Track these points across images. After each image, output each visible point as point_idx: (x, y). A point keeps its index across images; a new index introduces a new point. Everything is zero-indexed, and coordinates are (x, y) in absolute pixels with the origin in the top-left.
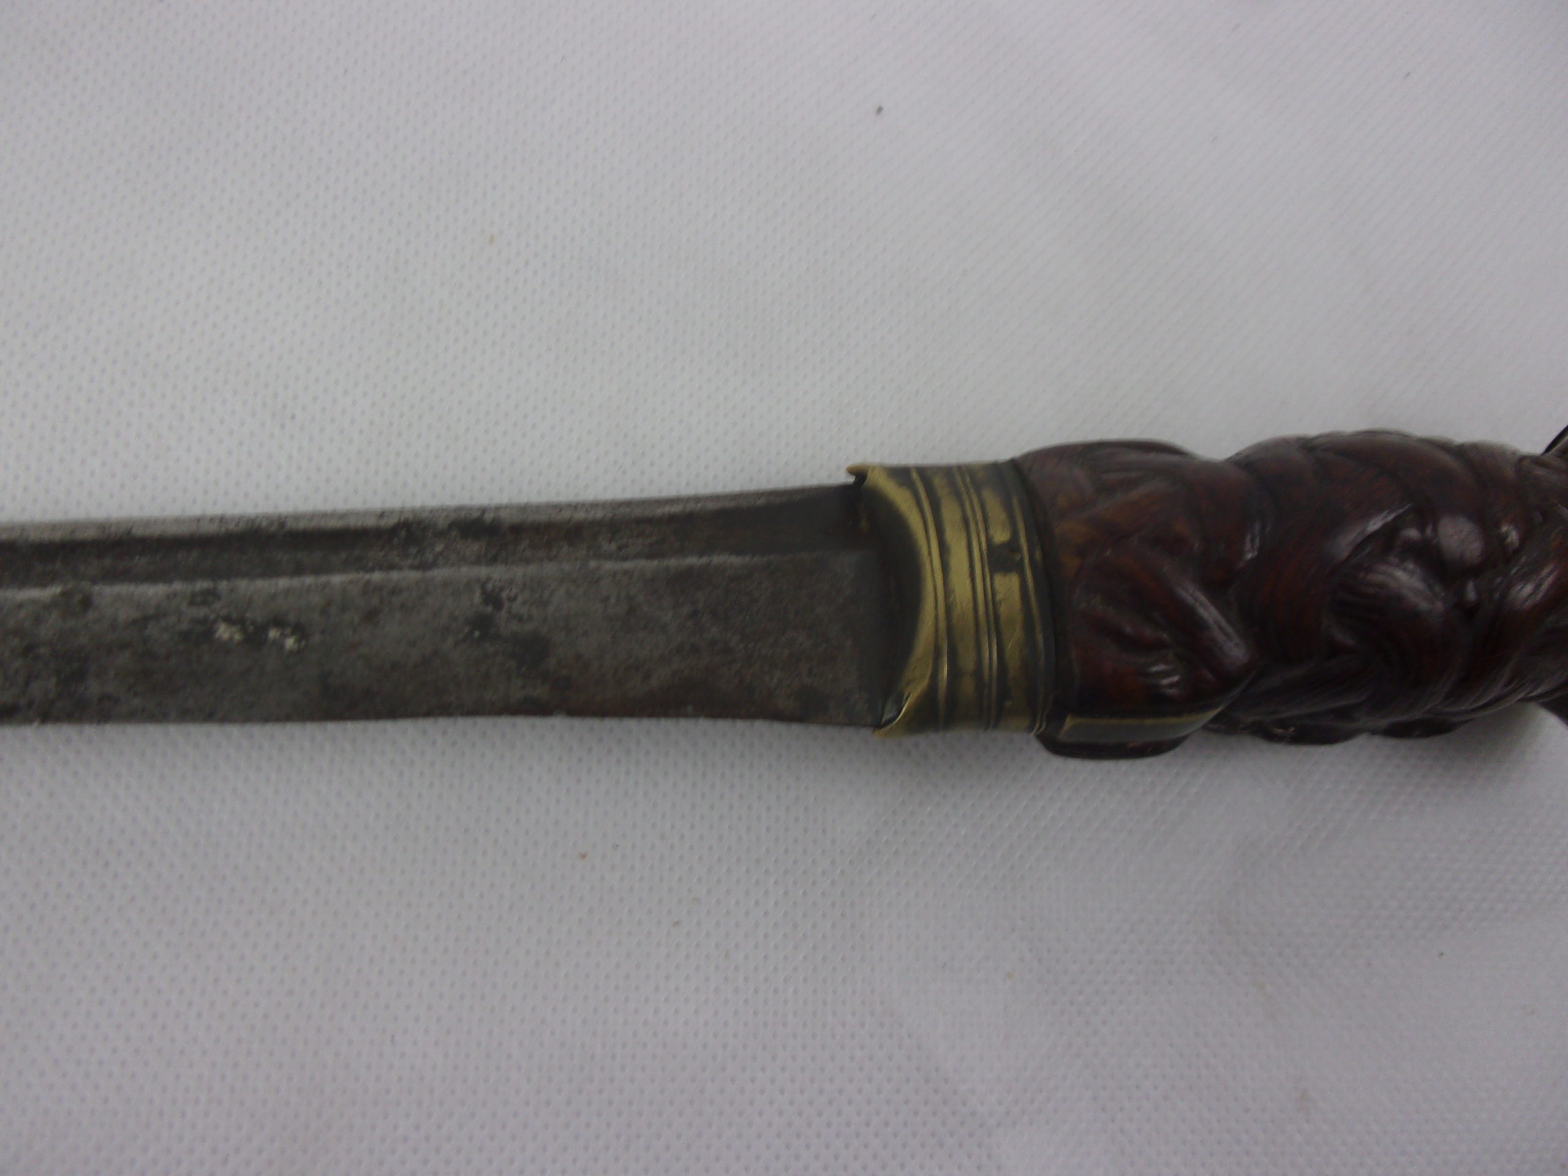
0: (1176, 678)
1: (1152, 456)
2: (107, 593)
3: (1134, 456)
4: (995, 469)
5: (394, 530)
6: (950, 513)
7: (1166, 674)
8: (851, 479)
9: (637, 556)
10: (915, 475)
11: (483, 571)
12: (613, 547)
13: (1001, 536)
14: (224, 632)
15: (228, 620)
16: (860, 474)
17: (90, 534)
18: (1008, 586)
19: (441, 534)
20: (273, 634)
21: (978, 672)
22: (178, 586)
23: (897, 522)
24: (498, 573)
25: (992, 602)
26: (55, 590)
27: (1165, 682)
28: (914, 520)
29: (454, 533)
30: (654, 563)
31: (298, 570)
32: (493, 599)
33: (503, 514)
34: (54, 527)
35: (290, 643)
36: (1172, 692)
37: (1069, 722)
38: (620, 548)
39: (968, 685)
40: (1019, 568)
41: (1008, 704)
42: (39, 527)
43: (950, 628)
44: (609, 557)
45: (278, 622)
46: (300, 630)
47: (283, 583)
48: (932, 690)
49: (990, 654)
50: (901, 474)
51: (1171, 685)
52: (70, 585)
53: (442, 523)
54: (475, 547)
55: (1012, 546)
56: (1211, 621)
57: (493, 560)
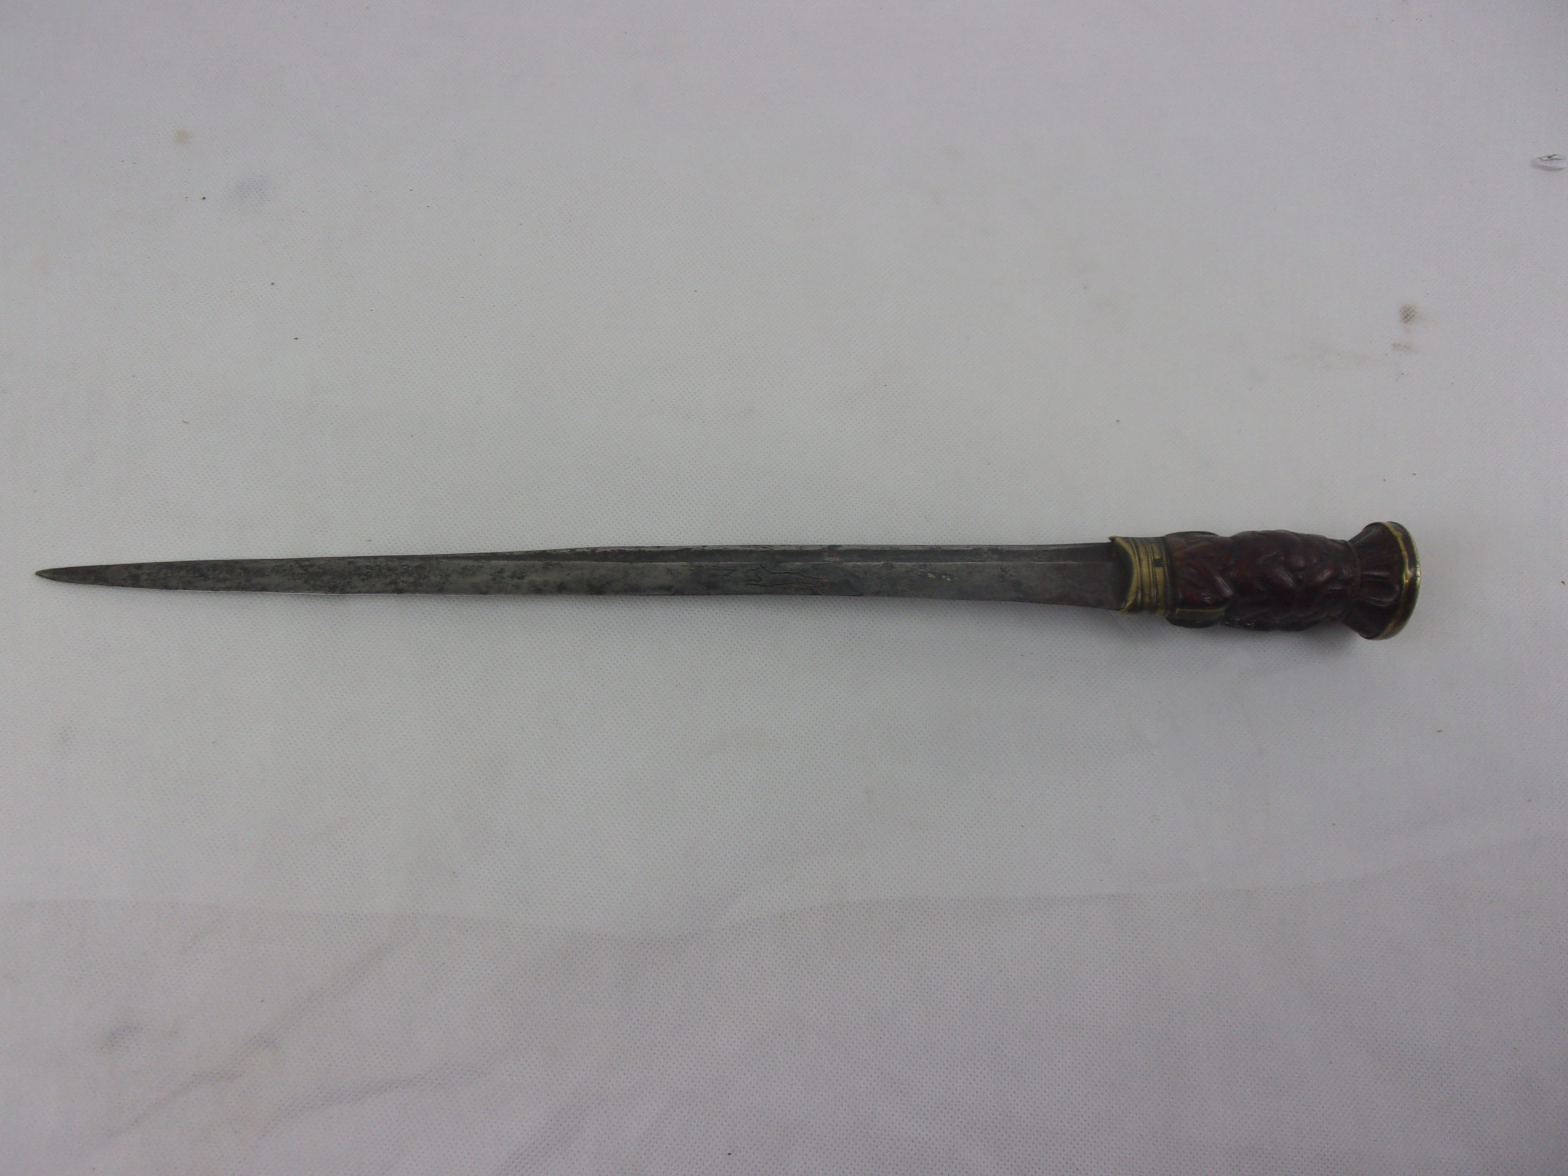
0: (1209, 598)
1: (1205, 536)
2: (897, 564)
3: (1197, 536)
4: (1157, 539)
5: (971, 551)
6: (1142, 550)
7: (1205, 596)
8: (1110, 541)
9: (1044, 561)
10: (1130, 539)
11: (1000, 563)
12: (1037, 558)
13: (1157, 557)
14: (930, 575)
15: (930, 572)
16: (1113, 539)
17: (888, 549)
18: (1159, 571)
19: (986, 553)
20: (944, 577)
21: (1150, 595)
22: (915, 563)
23: (1126, 553)
24: (1005, 564)
25: (1154, 574)
26: (883, 563)
27: (1206, 598)
28: (1131, 552)
29: (990, 552)
30: (1050, 563)
31: (946, 561)
32: (1003, 570)
33: (1003, 547)
34: (878, 546)
35: (949, 579)
36: (1207, 601)
37: (1178, 610)
38: (1039, 558)
39: (1147, 599)
40: (1162, 566)
41: (1159, 604)
42: (873, 546)
43: (1142, 585)
44: (1036, 561)
45: (945, 574)
46: (951, 576)
47: (943, 563)
48: (1136, 599)
49: (1154, 593)
50: (1126, 539)
51: (1208, 599)
52: (886, 562)
53: (985, 549)
54: (996, 556)
55: (1161, 560)
56: (1220, 581)
57: (1002, 560)
